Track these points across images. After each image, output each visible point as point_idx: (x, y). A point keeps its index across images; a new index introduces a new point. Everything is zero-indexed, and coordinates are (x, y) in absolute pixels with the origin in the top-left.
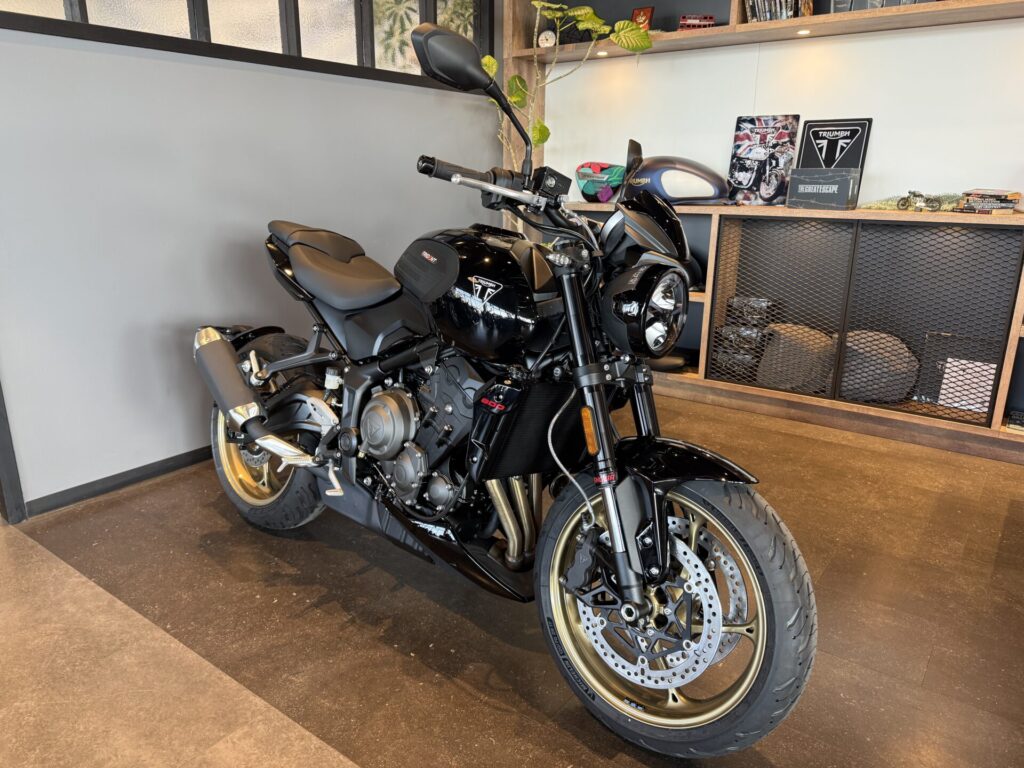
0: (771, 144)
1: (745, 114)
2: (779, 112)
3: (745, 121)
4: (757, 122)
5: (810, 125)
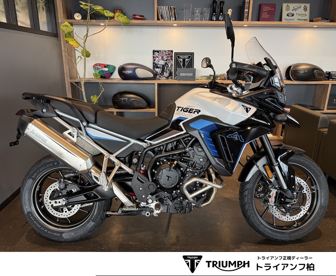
0: (165, 60)
1: (155, 49)
2: (166, 49)
3: (155, 51)
4: (160, 52)
5: (176, 54)
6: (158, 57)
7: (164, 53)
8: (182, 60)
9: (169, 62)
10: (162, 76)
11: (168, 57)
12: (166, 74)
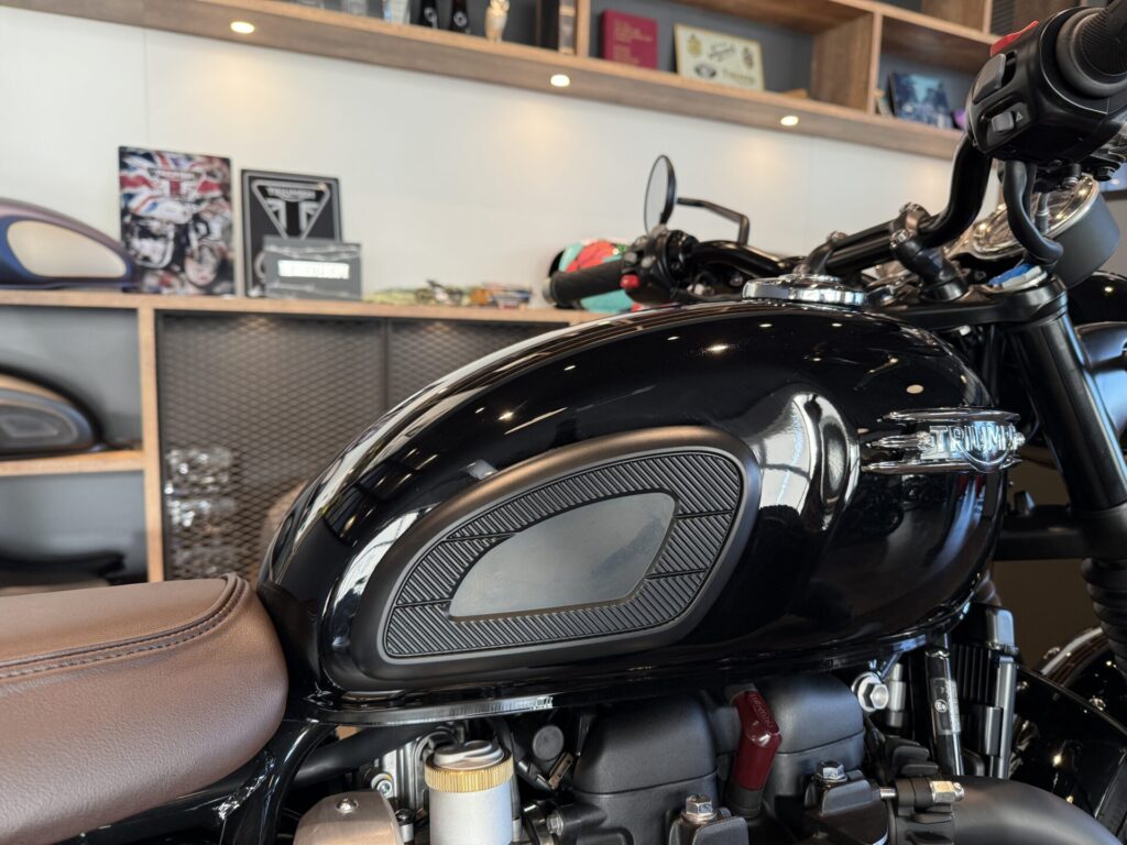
0: (191, 199)
1: (132, 143)
3: (134, 154)
4: (158, 159)
5: (249, 177)
6: (145, 182)
7: (186, 165)
8: (281, 206)
9: (214, 214)
10: (174, 281)
11: (205, 187)
12: (199, 271)
